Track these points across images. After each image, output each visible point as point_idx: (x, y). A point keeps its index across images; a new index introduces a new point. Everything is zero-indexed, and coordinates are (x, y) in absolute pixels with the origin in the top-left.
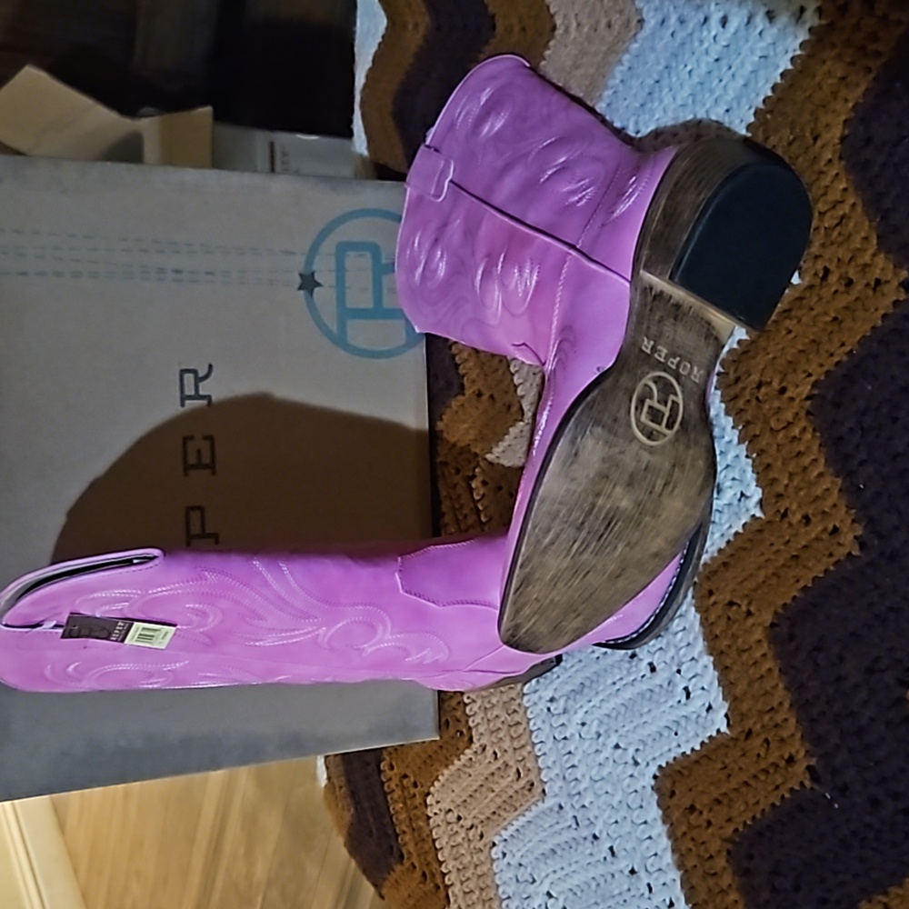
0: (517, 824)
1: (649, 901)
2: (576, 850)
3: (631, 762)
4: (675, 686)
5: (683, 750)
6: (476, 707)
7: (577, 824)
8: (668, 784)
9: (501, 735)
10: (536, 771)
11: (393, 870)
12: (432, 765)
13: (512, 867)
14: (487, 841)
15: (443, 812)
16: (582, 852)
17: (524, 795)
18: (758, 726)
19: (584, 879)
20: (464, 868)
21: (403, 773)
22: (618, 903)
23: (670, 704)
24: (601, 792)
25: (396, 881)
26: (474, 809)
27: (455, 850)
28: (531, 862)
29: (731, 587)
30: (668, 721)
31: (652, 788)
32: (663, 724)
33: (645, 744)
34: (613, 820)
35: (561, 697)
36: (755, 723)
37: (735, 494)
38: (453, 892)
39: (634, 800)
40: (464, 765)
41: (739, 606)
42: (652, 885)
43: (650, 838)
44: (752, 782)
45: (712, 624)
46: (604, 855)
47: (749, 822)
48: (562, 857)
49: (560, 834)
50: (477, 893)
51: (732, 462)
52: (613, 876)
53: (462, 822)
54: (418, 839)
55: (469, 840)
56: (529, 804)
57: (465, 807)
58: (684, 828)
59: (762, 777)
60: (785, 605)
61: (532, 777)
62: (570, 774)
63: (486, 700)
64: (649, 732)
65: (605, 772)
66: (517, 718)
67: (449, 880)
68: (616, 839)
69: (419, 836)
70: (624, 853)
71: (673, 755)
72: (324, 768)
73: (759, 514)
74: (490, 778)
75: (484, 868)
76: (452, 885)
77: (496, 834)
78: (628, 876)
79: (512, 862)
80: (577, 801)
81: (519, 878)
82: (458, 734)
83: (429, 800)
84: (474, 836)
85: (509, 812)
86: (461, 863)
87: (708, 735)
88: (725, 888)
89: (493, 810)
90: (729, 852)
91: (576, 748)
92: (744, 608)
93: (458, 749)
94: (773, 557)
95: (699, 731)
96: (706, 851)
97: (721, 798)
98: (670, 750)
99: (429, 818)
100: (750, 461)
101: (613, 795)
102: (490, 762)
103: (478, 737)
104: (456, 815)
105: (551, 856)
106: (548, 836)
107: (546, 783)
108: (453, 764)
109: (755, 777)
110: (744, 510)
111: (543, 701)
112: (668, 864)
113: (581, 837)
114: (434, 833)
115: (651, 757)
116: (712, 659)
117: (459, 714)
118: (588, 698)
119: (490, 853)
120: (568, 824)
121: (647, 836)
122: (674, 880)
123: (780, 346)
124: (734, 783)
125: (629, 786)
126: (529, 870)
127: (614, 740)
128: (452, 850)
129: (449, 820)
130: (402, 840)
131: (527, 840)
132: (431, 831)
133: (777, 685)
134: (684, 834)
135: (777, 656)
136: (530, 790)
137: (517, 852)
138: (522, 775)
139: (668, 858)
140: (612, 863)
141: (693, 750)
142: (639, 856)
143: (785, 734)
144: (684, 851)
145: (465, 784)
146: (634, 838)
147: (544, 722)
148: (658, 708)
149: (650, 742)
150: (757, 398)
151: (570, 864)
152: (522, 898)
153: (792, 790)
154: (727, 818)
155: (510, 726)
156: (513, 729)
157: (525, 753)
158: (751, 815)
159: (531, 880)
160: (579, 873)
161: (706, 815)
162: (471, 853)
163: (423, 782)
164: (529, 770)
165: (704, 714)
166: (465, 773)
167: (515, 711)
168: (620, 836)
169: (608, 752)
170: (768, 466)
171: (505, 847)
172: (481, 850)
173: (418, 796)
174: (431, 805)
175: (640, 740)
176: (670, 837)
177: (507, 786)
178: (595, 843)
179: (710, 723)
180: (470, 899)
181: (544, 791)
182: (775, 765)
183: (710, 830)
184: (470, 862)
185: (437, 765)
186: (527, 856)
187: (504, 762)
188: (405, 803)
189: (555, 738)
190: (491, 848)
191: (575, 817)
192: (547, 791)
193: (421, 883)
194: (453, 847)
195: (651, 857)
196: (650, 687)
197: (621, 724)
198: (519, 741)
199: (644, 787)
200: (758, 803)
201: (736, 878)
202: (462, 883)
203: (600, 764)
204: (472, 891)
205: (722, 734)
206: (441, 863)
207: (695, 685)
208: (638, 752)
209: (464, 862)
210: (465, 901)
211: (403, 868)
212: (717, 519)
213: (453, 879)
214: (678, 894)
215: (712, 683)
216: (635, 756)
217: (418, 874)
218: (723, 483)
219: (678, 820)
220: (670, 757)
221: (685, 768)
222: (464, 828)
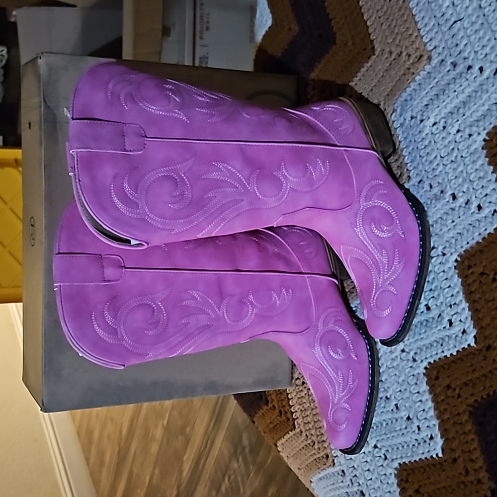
1: (418, 435)
3: (411, 359)
4: (443, 318)
5: (445, 354)
8: (435, 373)
11: (262, 409)
15: (294, 379)
16: (379, 406)
19: (379, 420)
20: (305, 410)
22: (398, 435)
23: (439, 328)
24: (392, 374)
25: (263, 414)
27: (300, 400)
29: (484, 263)
30: (436, 338)
31: (424, 374)
32: (433, 339)
33: (421, 350)
34: (399, 390)
36: (493, 342)
37: (491, 211)
38: (297, 422)
41: (488, 275)
42: (420, 427)
43: (421, 401)
44: (489, 375)
45: (469, 285)
46: (392, 408)
47: (485, 397)
50: (312, 424)
51: (490, 192)
52: (397, 420)
54: (278, 393)
55: (309, 395)
58: (442, 397)
64: (424, 344)
65: (395, 363)
67: (295, 416)
68: (399, 400)
70: (404, 408)
71: (439, 356)
76: (297, 418)
78: (406, 421)
86: (303, 407)
87: (462, 347)
88: (466, 431)
90: (470, 412)
92: (491, 277)
95: (457, 344)
96: (456, 410)
97: (468, 382)
98: (437, 354)
101: (399, 377)
104: (301, 381)
109: (491, 372)
110: (495, 220)
112: (431, 416)
114: (288, 390)
115: (424, 357)
116: (468, 304)
121: (418, 400)
122: (434, 425)
124: (476, 375)
125: (409, 372)
127: (402, 346)
128: (298, 400)
129: (297, 384)
132: (286, 389)
134: (443, 400)
139: (432, 413)
140: (396, 413)
141: (451, 355)
142: (413, 410)
144: (442, 410)
146: (411, 400)
148: (431, 330)
149: (424, 349)
154: (471, 393)
158: (486, 393)
160: (376, 416)
161: (457, 391)
162: (310, 402)
165: (461, 335)
168: (402, 399)
169: (398, 352)
175: (418, 348)
176: (433, 401)
178: (387, 401)
179: (464, 340)
180: (308, 427)
183: (460, 400)
184: (309, 407)
193: (278, 416)
194: (299, 398)
195: (421, 411)
196: (426, 318)
197: (407, 339)
199: (418, 373)
200: (491, 386)
201: (474, 427)
202: (303, 418)
203: (392, 359)
204: (309, 422)
205: (471, 347)
206: (291, 406)
207: (456, 319)
208: (416, 355)
209: (305, 407)
210: (305, 428)
211: (268, 408)
212: (477, 225)
213: (298, 415)
214: (437, 432)
215: (467, 318)
216: (414, 357)
217: (277, 412)
218: (483, 204)
219: (439, 393)
220: (437, 358)
221: (446, 364)
222: (307, 389)
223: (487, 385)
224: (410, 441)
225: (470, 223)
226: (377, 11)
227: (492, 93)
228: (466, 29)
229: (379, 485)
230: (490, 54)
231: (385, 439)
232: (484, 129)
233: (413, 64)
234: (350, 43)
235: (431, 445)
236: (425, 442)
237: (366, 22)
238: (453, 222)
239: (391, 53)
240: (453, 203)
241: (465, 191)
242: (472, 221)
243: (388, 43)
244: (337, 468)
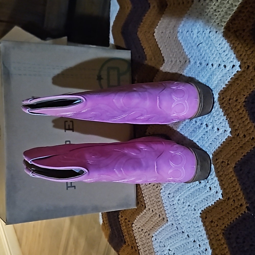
0: (159, 230)
1: (199, 249)
2: (177, 236)
3: (193, 209)
4: (206, 186)
5: (209, 205)
6: (147, 198)
7: (178, 229)
8: (205, 215)
9: (154, 205)
10: (165, 214)
11: (123, 247)
12: (134, 215)
13: (158, 243)
14: (151, 236)
15: (137, 229)
16: (179, 237)
17: (161, 222)
18: (232, 196)
19: (180, 245)
20: (144, 244)
21: (125, 218)
22: (190, 251)
23: (205, 192)
24: (184, 219)
25: (124, 250)
26: (147, 227)
27: (141, 239)
28: (164, 241)
29: (223, 157)
30: (204, 197)
31: (200, 217)
32: (203, 198)
33: (198, 204)
34: (188, 227)
35: (172, 193)
36: (231, 195)
37: (223, 131)
38: (141, 251)
39: (194, 221)
40: (144, 215)
41: (225, 162)
42: (200, 245)
43: (199, 231)
44: (230, 212)
45: (217, 168)
46: (186, 237)
47: (229, 224)
48: (173, 239)
49: (172, 232)
50: (148, 251)
51: (222, 121)
52: (188, 243)
53: (143, 231)
55: (145, 236)
56: (163, 224)
57: (144, 226)
58: (210, 227)
59: (233, 211)
60: (238, 161)
61: (164, 216)
62: (175, 215)
63: (150, 195)
64: (199, 201)
65: (185, 213)
66: (159, 200)
67: (139, 248)
68: (189, 232)
69: (130, 236)
70: (192, 236)
71: (206, 206)
72: (102, 219)
73: (230, 135)
74: (151, 218)
75: (150, 244)
76: (140, 249)
77: (153, 234)
78: (193, 243)
79: (158, 241)
80: (177, 222)
81: (160, 246)
82: (142, 206)
83: (133, 225)
84: (147, 235)
85: (157, 227)
86: (143, 243)
87: (216, 200)
88: (222, 244)
89: (152, 227)
90: (223, 233)
91: (177, 207)
92: (227, 163)
93: (142, 210)
94: (235, 147)
95: (214, 199)
96: (216, 233)
97: (220, 218)
98: (205, 205)
99: (133, 230)
100: (227, 121)
101: (188, 220)
102: (151, 213)
103: (147, 206)
104: (141, 229)
105: (170, 239)
106: (169, 233)
107: (168, 218)
108: (140, 214)
109: (231, 211)
110: (226, 135)
111: (167, 194)
112: (205, 238)
113: (179, 232)
114: (135, 235)
115: (199, 208)
116: (217, 178)
117: (142, 200)
118: (180, 193)
119: (151, 239)
120: (175, 229)
121: (198, 231)
122: (207, 243)
123: (236, 88)
124: (224, 213)
125: (193, 217)
126: (163, 243)
127: (188, 204)
128: (140, 239)
129: (139, 231)
130: (125, 237)
131: (162, 235)
132: (134, 234)
133: (237, 184)
134: (210, 229)
135: (237, 176)
136: (163, 220)
137: (160, 238)
138: (161, 216)
139: (205, 236)
140: (188, 239)
141: (212, 205)
142: (196, 236)
143: (239, 198)
144: (210, 234)
145: (144, 220)
146: (195, 231)
147: (167, 200)
148: (202, 193)
149: (199, 203)
150: (229, 103)
151: (176, 241)
152: (161, 251)
153: (242, 214)
154: (222, 223)
155: (157, 202)
156: (158, 203)
157: (161, 210)
158: (230, 222)
159: (164, 246)
160: (178, 243)
161: (216, 223)
162: (146, 240)
163: (131, 220)
164: (163, 214)
165: (215, 194)
166: (144, 217)
167: (158, 198)
168: (190, 231)
169: (186, 207)
170: (233, 122)
171: (156, 237)
172: (149, 239)
173: (130, 224)
174: (134, 227)
175: (196, 203)
176: (205, 230)
177: (156, 220)
178: (183, 234)
179: (217, 196)
180: (146, 253)
181: (167, 220)
182: (237, 207)
183: (217, 227)
184: (146, 242)
185: (135, 215)
186: (162, 239)
187: (155, 213)
188: (126, 227)
189: (170, 205)
190: (152, 238)
191: (177, 227)
193: (131, 249)
194: (140, 238)
195: (200, 236)
196: (199, 188)
197: (190, 199)
198: (160, 206)
199: (197, 216)
200: (232, 218)
201: (226, 240)
202: (143, 249)
203: (184, 211)
204: (146, 251)
205: (221, 199)
207: (212, 186)
208: (196, 207)
210: (144, 254)
211: (126, 246)
212: (218, 138)
214: (208, 247)
215: (217, 185)
216: (195, 208)
217: (130, 247)
218: (219, 128)
219: (208, 225)
220: (205, 207)
221: (210, 210)
222: (144, 233)
223: (230, 218)
224: (196, 253)
225: (215, 137)
226: (164, 43)
227: (218, 75)
228: (204, 47)
230: (216, 57)
232: (217, 92)
233: (182, 65)
234: (153, 59)
235: (206, 253)
236: (203, 252)
237: (159, 49)
238: (208, 138)
239: (172, 61)
240: (206, 129)
241: (211, 122)
242: (215, 136)
243: (170, 57)
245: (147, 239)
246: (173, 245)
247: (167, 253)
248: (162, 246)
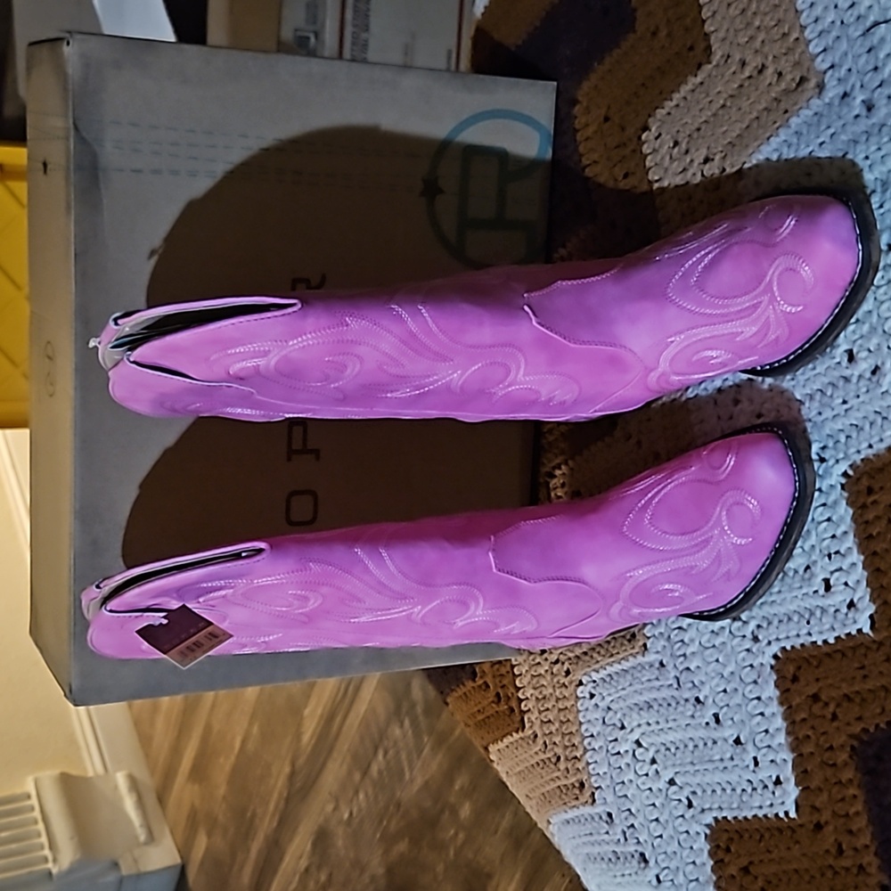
1: (753, 774)
2: (676, 709)
3: (749, 636)
4: (813, 575)
5: (814, 639)
7: (679, 685)
8: (792, 669)
11: (464, 685)
13: (600, 709)
14: (574, 678)
16: (682, 713)
17: (622, 644)
19: (681, 738)
20: (544, 698)
22: (717, 768)
23: (804, 591)
24: (710, 659)
25: (465, 694)
27: (535, 680)
28: (622, 709)
30: (799, 606)
31: (772, 667)
32: (793, 607)
33: (770, 622)
34: (722, 689)
38: (529, 718)
42: (759, 759)
43: (762, 714)
45: (867, 522)
46: (707, 720)
47: (883, 725)
48: (658, 712)
49: (658, 690)
50: (557, 725)
52: (715, 742)
55: (552, 673)
56: (626, 653)
58: (803, 715)
61: (635, 629)
62: (676, 635)
64: (776, 612)
65: (718, 640)
67: (526, 706)
68: (722, 708)
70: (730, 722)
71: (801, 641)
75: (568, 704)
76: (529, 711)
77: (585, 674)
78: (732, 746)
79: (599, 704)
80: (682, 663)
81: (606, 720)
84: (559, 670)
85: (604, 656)
86: (541, 693)
87: (847, 631)
88: (844, 781)
89: (585, 650)
90: (853, 748)
95: (837, 626)
96: (826, 742)
97: (852, 696)
98: (798, 635)
101: (724, 665)
105: (645, 709)
106: (644, 689)
107: (649, 638)
112: (780, 745)
113: (682, 697)
114: (513, 660)
115: (774, 637)
116: (862, 558)
119: (575, 691)
120: (670, 682)
121: (758, 712)
122: (785, 760)
124: (870, 685)
125: (744, 659)
126: (619, 715)
128: (532, 679)
131: (620, 687)
134: (804, 720)
136: (630, 641)
137: (608, 696)
139: (782, 738)
140: (715, 729)
141: (825, 642)
142: (748, 729)
144: (800, 736)
146: (744, 710)
148: (790, 592)
149: (776, 622)
151: (667, 721)
152: (607, 740)
154: (858, 715)
158: (886, 719)
159: (620, 725)
160: (676, 731)
161: (832, 707)
162: (554, 686)
165: (845, 610)
168: (728, 705)
169: (724, 623)
171: (594, 688)
172: (565, 686)
175: (764, 617)
176: (785, 719)
178: (698, 707)
179: (851, 621)
180: (548, 729)
181: (645, 645)
183: (835, 724)
184: (551, 694)
186: (618, 702)
190: (578, 686)
191: (677, 678)
192: (648, 646)
193: (493, 702)
194: (533, 676)
195: (761, 732)
199: (762, 664)
201: (859, 775)
202: (540, 712)
203: (712, 633)
204: (550, 721)
205: (864, 634)
206: (518, 689)
207: (837, 579)
208: (760, 629)
209: (544, 693)
210: (542, 730)
211: (475, 685)
213: (530, 706)
214: (788, 774)
215: (858, 581)
216: (756, 632)
217: (491, 695)
219: (798, 705)
220: (797, 643)
221: (814, 657)
222: (549, 662)
224: (738, 783)
225: (878, 410)
229: (674, 850)
231: (692, 772)
233: (786, 92)
234: (663, 33)
235: (777, 794)
236: (766, 787)
238: (845, 402)
239: (743, 64)
240: (847, 368)
241: (872, 349)
242: (881, 407)
243: (739, 45)
244: (599, 809)
245: (557, 685)
246: (656, 731)
247: (627, 751)
248: (612, 722)
